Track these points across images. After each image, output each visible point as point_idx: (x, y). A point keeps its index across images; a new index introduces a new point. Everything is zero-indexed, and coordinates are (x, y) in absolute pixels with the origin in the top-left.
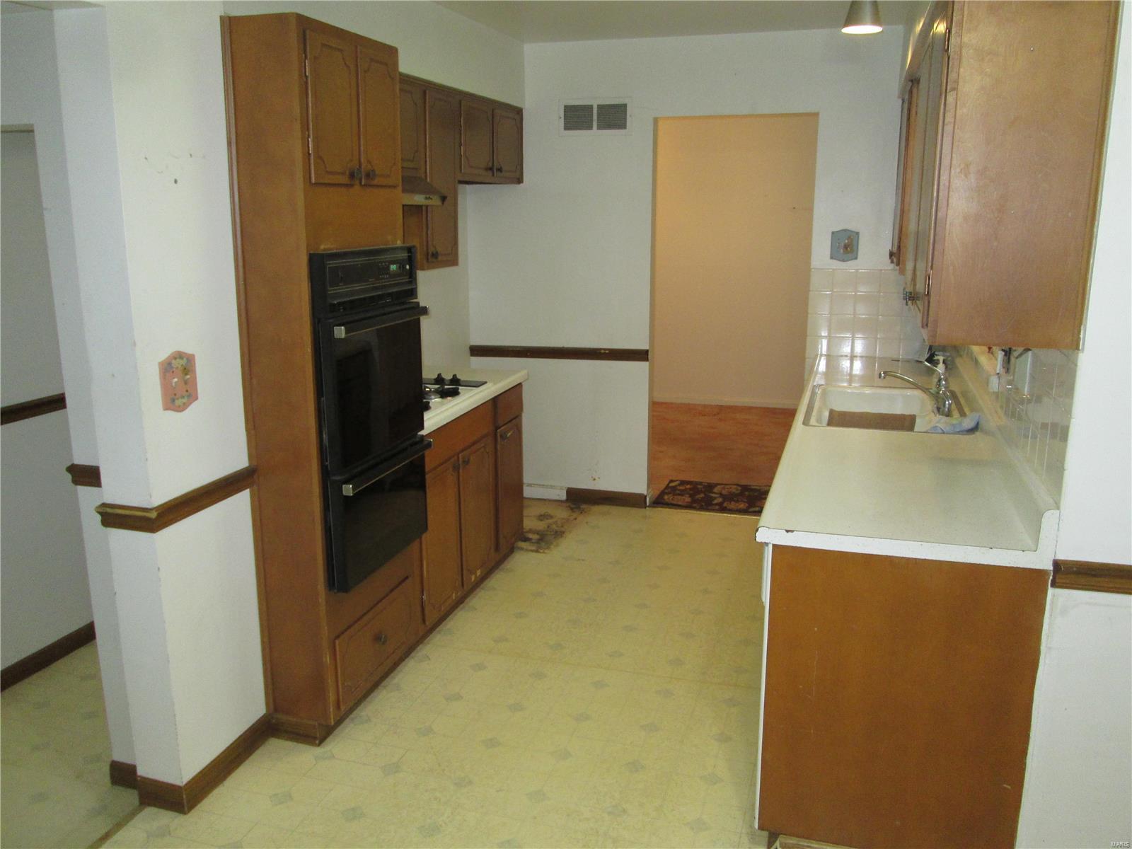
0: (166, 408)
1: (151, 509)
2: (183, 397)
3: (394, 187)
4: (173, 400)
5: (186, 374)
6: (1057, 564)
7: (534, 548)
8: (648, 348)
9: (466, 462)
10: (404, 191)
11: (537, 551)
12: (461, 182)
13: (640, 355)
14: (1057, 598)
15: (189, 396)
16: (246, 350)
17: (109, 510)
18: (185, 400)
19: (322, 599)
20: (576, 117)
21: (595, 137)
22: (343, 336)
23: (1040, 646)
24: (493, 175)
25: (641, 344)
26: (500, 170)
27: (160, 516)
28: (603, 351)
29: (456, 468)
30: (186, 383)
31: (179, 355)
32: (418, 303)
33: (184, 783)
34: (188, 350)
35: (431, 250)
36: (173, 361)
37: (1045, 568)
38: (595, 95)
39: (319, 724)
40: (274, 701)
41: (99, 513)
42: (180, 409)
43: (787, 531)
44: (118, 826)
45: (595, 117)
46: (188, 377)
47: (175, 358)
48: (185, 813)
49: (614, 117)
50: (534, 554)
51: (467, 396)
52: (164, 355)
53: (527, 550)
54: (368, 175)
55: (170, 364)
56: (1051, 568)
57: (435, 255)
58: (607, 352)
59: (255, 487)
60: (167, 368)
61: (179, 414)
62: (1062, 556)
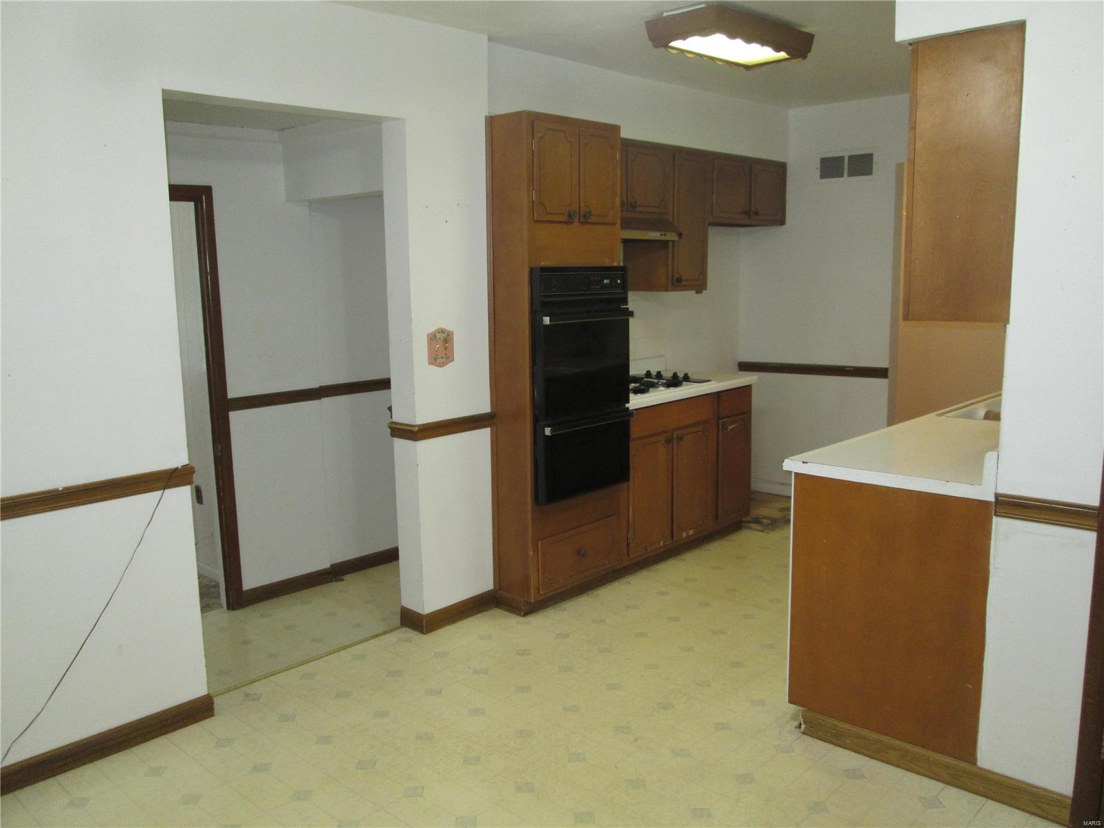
0: (430, 363)
1: (416, 426)
2: (442, 358)
3: (614, 224)
4: (435, 359)
5: (446, 343)
6: (997, 496)
7: (761, 529)
8: (887, 366)
9: (680, 439)
10: (623, 227)
11: (762, 531)
12: (712, 224)
13: (881, 373)
14: (1001, 526)
15: (448, 358)
16: (493, 334)
17: (394, 426)
18: (444, 360)
19: (529, 508)
20: (831, 167)
21: (847, 184)
22: (548, 323)
23: (989, 566)
24: (750, 218)
25: (882, 363)
26: (756, 213)
27: (419, 430)
28: (848, 369)
29: (669, 441)
30: (446, 349)
31: (442, 331)
32: (628, 308)
33: (426, 613)
34: (449, 327)
35: (676, 276)
36: (437, 334)
37: (990, 500)
38: (846, 148)
39: (525, 601)
40: (500, 583)
41: (389, 427)
42: (440, 365)
43: (804, 463)
44: (385, 633)
45: (846, 167)
46: (447, 345)
47: (439, 332)
48: (423, 633)
49: (862, 165)
50: (761, 534)
51: (686, 387)
52: (432, 329)
53: (755, 530)
54: (585, 216)
55: (435, 335)
56: (994, 500)
57: (679, 280)
58: (852, 369)
59: (494, 428)
60: (432, 338)
61: (442, 368)
62: (1001, 491)
